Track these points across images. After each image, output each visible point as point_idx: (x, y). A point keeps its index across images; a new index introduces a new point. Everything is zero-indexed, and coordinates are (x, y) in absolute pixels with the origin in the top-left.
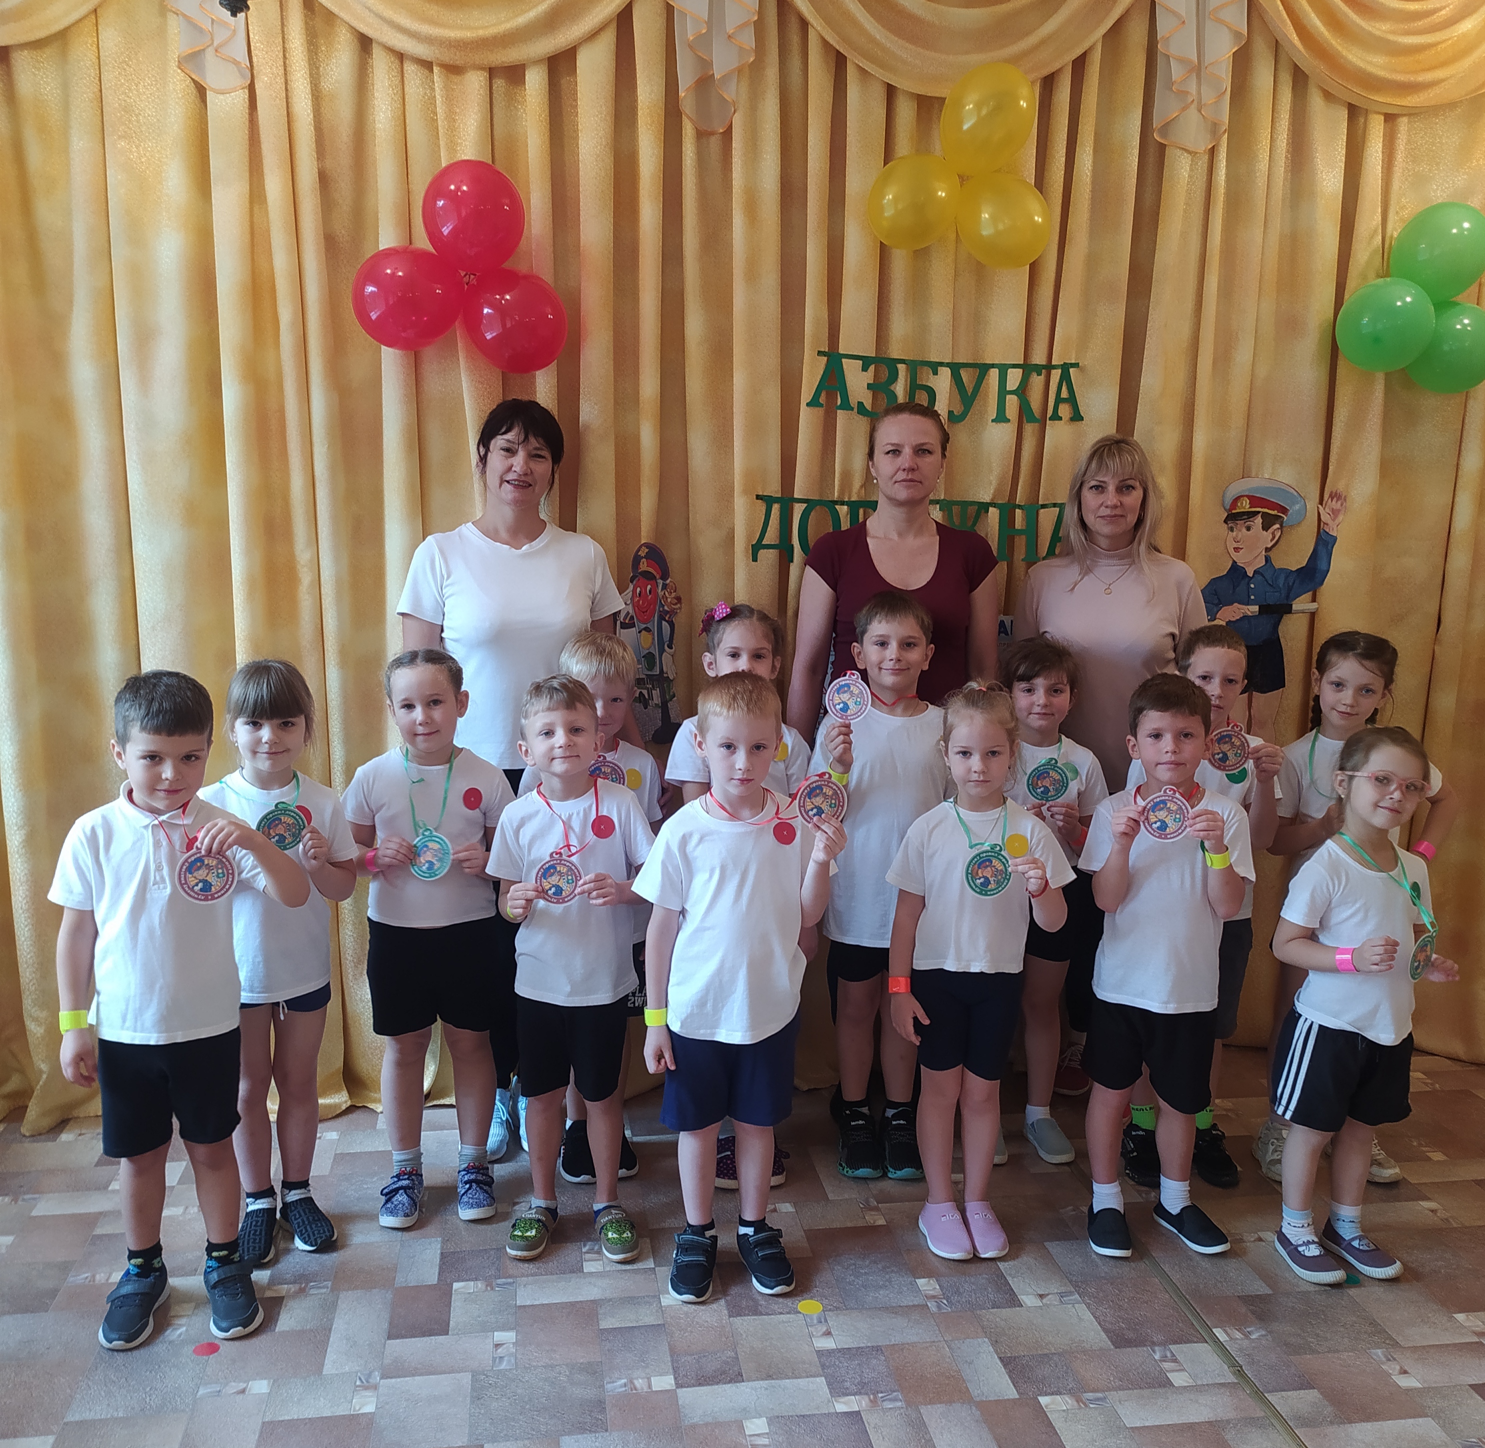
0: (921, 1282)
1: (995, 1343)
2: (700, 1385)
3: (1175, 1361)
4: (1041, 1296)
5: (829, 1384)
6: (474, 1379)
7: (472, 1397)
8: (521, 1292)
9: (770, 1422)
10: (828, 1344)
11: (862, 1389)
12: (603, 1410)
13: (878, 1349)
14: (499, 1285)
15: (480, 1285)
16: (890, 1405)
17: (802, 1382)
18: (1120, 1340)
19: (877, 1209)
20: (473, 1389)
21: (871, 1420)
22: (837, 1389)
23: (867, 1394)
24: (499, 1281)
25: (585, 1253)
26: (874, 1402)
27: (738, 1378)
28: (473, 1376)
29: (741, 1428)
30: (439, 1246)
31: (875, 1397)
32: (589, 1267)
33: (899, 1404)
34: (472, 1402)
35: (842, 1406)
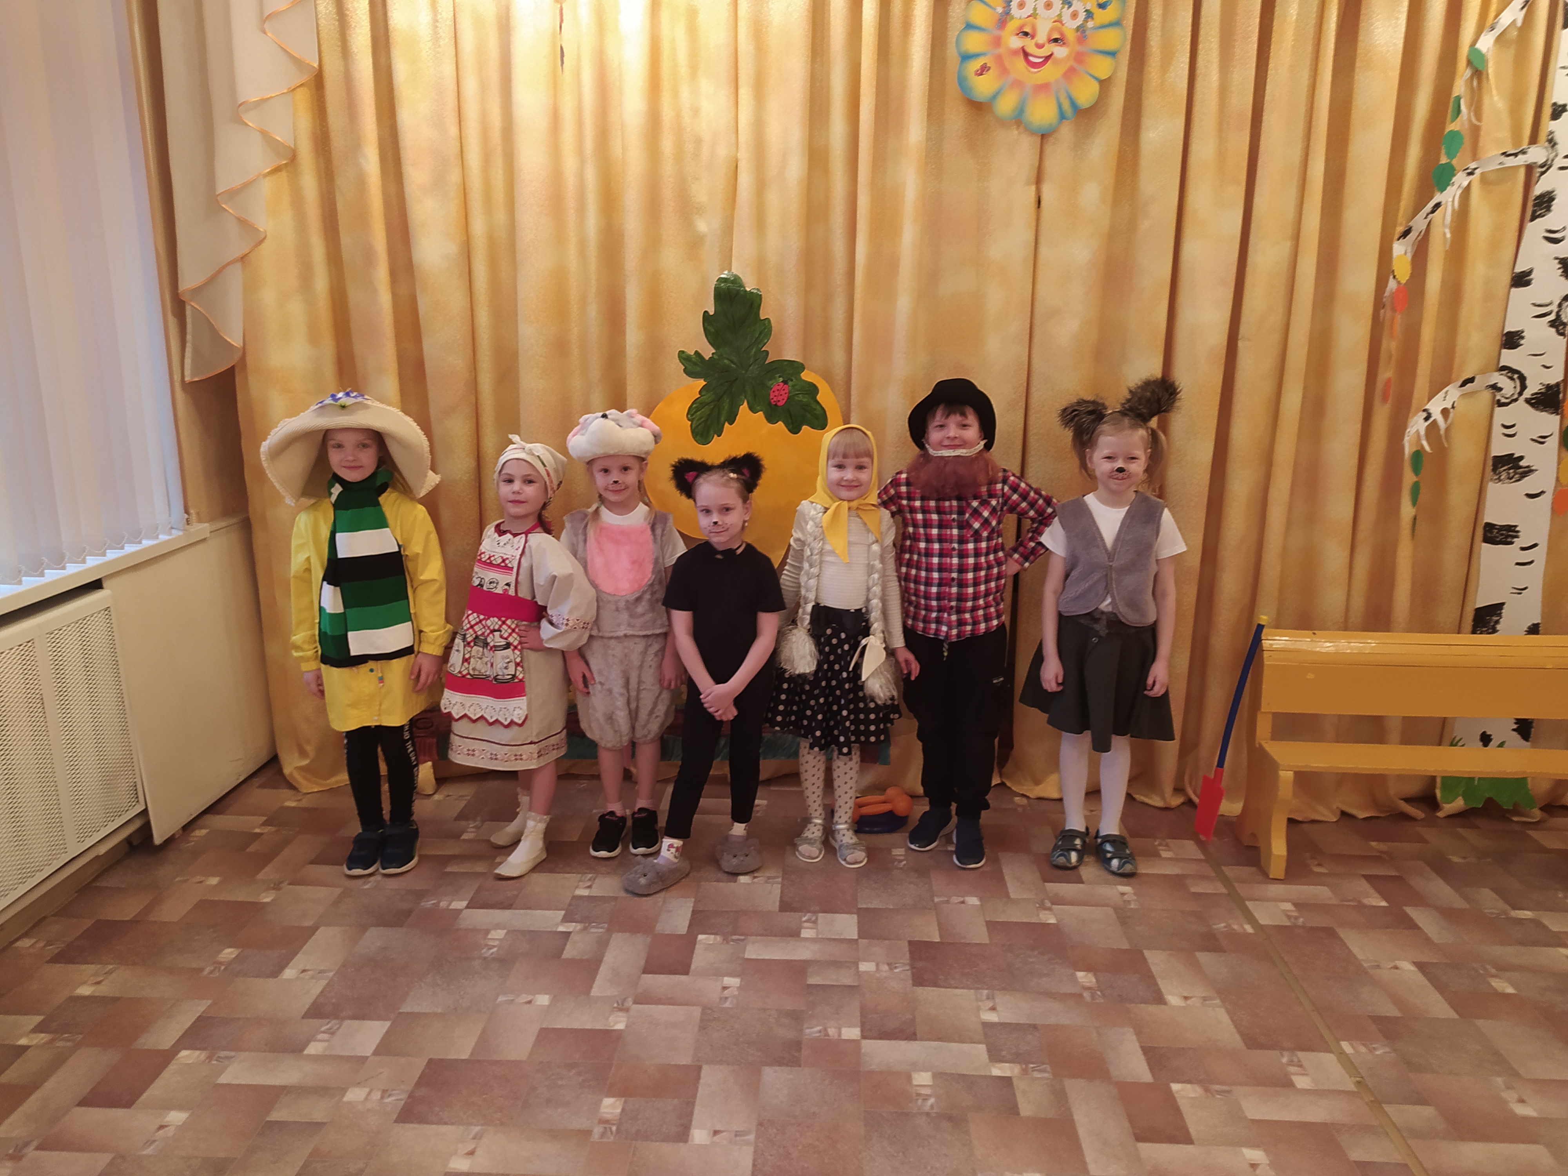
0: (1080, 975)
1: (1138, 1033)
2: (881, 1039)
3: (1301, 1066)
4: (1186, 998)
5: (989, 1051)
6: (703, 1013)
7: (700, 1026)
8: (749, 948)
9: (935, 1076)
10: (992, 1017)
11: (1016, 1058)
12: (799, 1050)
13: (1035, 1027)
14: (733, 940)
15: (719, 938)
16: (1037, 1075)
17: (966, 1047)
18: (1252, 1042)
19: (1050, 909)
20: (702, 1020)
21: (1020, 1085)
22: (995, 1056)
23: (1019, 1063)
24: (734, 937)
25: (805, 922)
26: (1025, 1071)
27: (912, 1037)
28: (703, 1010)
29: (909, 1078)
30: (692, 905)
31: (1027, 1067)
32: (806, 933)
33: (1046, 1075)
34: (699, 1031)
35: (997, 1071)
